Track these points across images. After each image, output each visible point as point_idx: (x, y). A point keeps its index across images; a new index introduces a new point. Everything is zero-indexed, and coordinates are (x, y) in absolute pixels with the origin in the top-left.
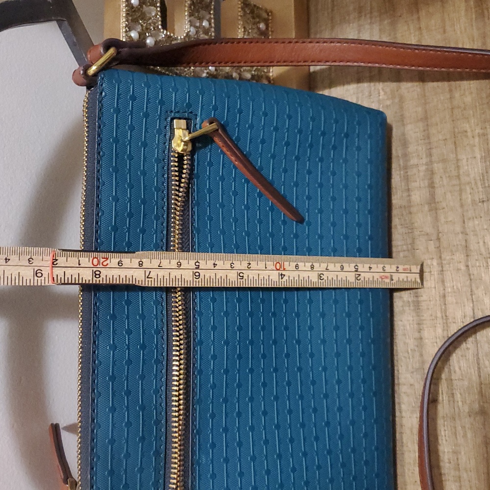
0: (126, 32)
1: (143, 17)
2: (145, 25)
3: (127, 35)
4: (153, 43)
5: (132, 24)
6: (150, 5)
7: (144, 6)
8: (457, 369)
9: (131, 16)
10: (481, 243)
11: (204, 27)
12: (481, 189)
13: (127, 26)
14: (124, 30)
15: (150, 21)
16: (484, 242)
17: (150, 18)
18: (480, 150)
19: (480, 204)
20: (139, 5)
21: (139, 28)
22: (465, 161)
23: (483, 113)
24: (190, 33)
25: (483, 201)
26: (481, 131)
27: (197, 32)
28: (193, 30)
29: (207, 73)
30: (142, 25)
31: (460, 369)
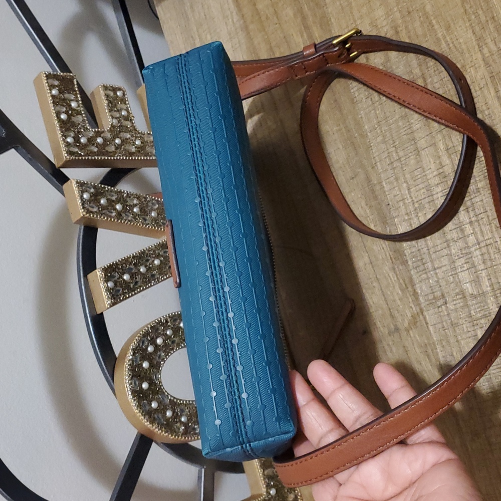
0: (63, 140)
1: (74, 125)
2: (76, 130)
3: (64, 142)
4: (86, 140)
5: (66, 133)
6: (77, 115)
7: (72, 117)
8: (371, 303)
9: (64, 127)
10: (360, 208)
11: (123, 116)
12: (349, 170)
13: (63, 135)
14: (62, 139)
15: (80, 126)
16: (362, 207)
17: (79, 124)
18: (341, 142)
19: (351, 181)
20: (68, 118)
21: (72, 134)
22: (333, 153)
23: (335, 115)
24: (114, 124)
25: (353, 178)
26: (337, 128)
27: (119, 121)
28: (115, 121)
29: (136, 147)
30: (74, 131)
31: (373, 303)
